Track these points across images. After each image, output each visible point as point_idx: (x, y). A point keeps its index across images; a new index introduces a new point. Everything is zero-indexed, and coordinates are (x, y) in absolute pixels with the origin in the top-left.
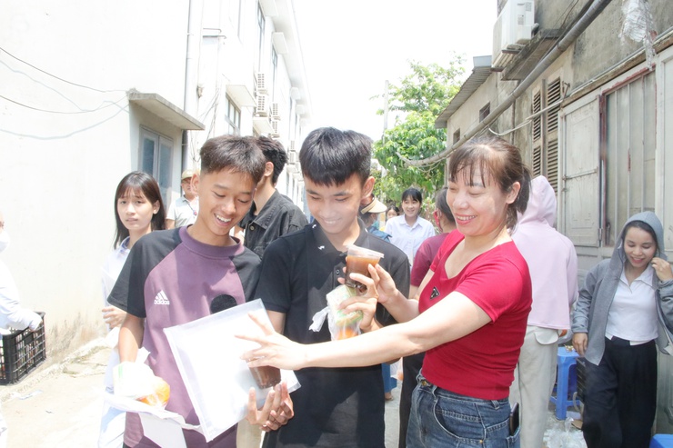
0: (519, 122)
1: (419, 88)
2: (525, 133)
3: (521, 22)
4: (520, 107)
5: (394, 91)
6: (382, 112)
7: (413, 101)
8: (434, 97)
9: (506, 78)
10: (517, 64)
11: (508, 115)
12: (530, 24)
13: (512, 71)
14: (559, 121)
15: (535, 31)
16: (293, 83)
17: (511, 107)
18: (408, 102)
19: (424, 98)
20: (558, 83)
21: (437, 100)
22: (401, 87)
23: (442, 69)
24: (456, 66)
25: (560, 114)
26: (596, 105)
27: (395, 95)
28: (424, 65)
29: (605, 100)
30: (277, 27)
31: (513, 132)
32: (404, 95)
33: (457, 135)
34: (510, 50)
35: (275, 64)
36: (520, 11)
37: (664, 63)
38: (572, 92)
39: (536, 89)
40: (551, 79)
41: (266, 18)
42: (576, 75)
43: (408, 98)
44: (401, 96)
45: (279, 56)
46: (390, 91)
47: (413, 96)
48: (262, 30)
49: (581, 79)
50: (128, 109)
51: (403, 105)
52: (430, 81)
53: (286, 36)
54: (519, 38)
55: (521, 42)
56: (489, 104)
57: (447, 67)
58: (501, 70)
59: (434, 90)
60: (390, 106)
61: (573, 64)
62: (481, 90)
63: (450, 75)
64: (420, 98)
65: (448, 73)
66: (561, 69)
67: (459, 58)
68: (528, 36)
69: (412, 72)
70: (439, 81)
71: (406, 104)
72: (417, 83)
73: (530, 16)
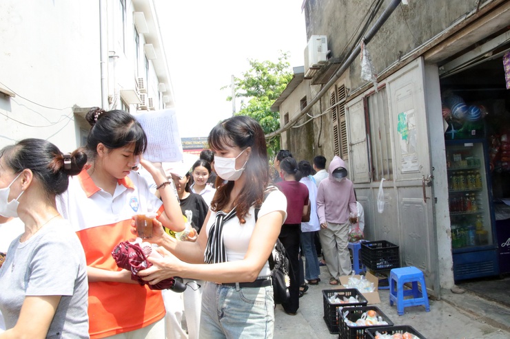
0: (324, 110)
1: (257, 79)
2: (328, 116)
3: (320, 50)
4: (324, 100)
5: (238, 82)
6: (231, 99)
7: (253, 89)
8: (268, 85)
9: (314, 84)
10: (319, 76)
11: (317, 106)
12: (325, 51)
13: (316, 80)
14: (345, 110)
15: (329, 56)
16: (160, 79)
17: (319, 101)
18: (249, 90)
19: (261, 86)
20: (343, 87)
21: (271, 86)
22: (244, 79)
23: (273, 64)
24: (283, 61)
25: (345, 106)
26: (362, 103)
27: (239, 85)
28: (260, 62)
29: (366, 100)
30: (148, 40)
31: (321, 116)
32: (246, 85)
33: (287, 116)
34: (314, 68)
35: (147, 68)
36: (318, 43)
37: (389, 83)
38: (351, 94)
39: (332, 90)
40: (339, 85)
41: (140, 35)
42: (352, 84)
43: (249, 87)
44: (243, 86)
45: (150, 61)
46: (235, 83)
47: (253, 85)
48: (137, 43)
49: (355, 87)
50: (73, 118)
51: (246, 92)
52: (264, 74)
53: (155, 46)
54: (319, 60)
55: (320, 62)
56: (306, 97)
57: (276, 62)
58: (310, 78)
59: (268, 80)
60: (236, 93)
61: (350, 77)
62: (300, 87)
63: (279, 68)
64: (258, 87)
65: (278, 66)
66: (345, 80)
67: (285, 55)
68: (324, 59)
69: (251, 67)
70: (271, 73)
71: (248, 91)
72: (255, 75)
73: (325, 46)
